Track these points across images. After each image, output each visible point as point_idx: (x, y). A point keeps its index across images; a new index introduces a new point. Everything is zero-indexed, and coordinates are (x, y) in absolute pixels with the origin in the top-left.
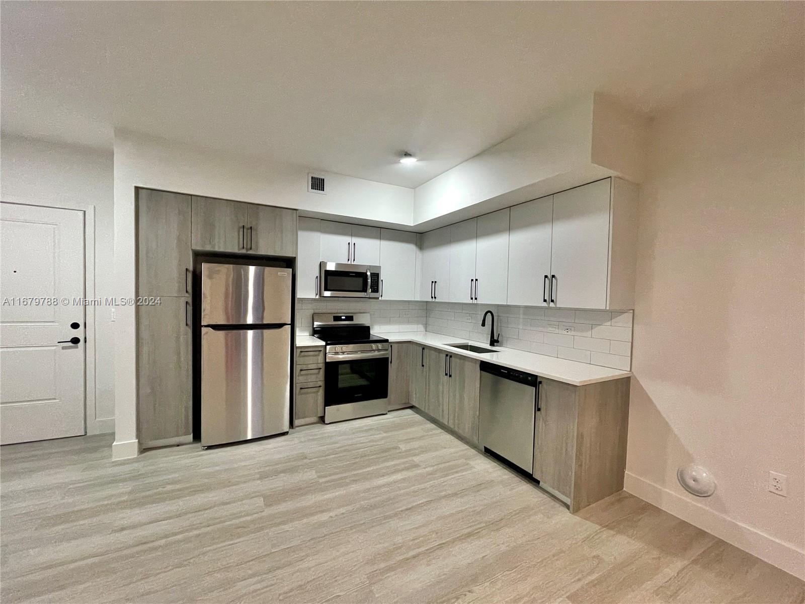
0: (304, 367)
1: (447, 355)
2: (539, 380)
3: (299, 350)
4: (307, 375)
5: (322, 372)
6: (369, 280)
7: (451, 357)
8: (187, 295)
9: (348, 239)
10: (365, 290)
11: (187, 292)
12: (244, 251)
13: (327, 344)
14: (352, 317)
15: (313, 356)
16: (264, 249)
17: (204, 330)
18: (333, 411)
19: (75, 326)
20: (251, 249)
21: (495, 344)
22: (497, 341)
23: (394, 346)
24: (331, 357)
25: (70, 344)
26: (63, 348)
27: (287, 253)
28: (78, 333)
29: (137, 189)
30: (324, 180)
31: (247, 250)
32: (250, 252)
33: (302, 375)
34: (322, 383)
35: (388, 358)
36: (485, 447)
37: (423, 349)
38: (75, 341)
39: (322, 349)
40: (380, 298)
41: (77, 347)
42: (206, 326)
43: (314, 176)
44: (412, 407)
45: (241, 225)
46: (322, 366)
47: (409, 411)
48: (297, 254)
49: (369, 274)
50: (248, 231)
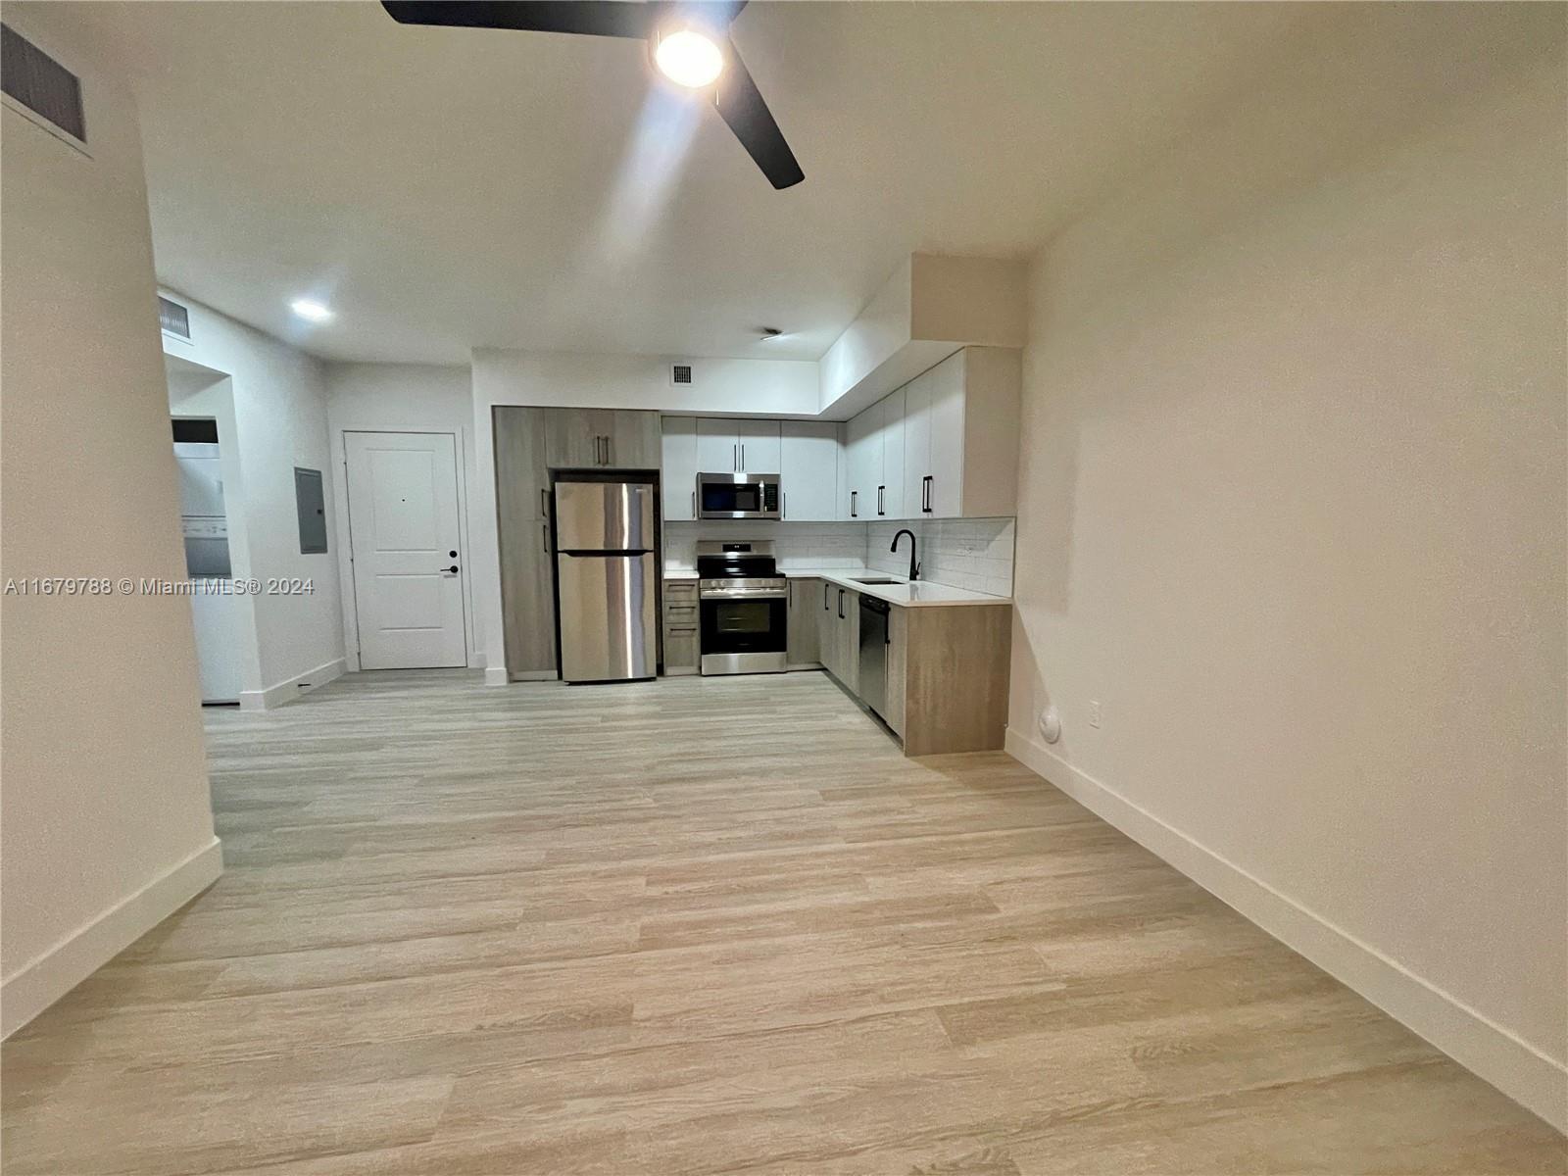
0: (674, 605)
3: (667, 584)
4: (678, 614)
5: (697, 611)
6: (762, 495)
8: (544, 518)
9: (734, 440)
10: (757, 509)
11: (544, 514)
12: (600, 467)
13: (700, 578)
14: (749, 546)
15: (685, 591)
16: (623, 463)
17: (561, 557)
18: (710, 661)
19: (453, 554)
20: (607, 462)
22: (918, 572)
23: (795, 584)
24: (707, 593)
25: (450, 573)
26: (446, 577)
27: (649, 465)
28: (455, 562)
29: (493, 407)
30: (690, 368)
31: (604, 465)
32: (607, 467)
33: (673, 614)
34: (697, 625)
35: (785, 600)
37: (827, 585)
38: (454, 569)
39: (696, 583)
40: (783, 519)
41: (455, 577)
42: (563, 552)
43: (677, 365)
44: (824, 669)
45: (596, 435)
46: (696, 604)
47: (820, 673)
48: (661, 466)
49: (762, 486)
50: (604, 443)
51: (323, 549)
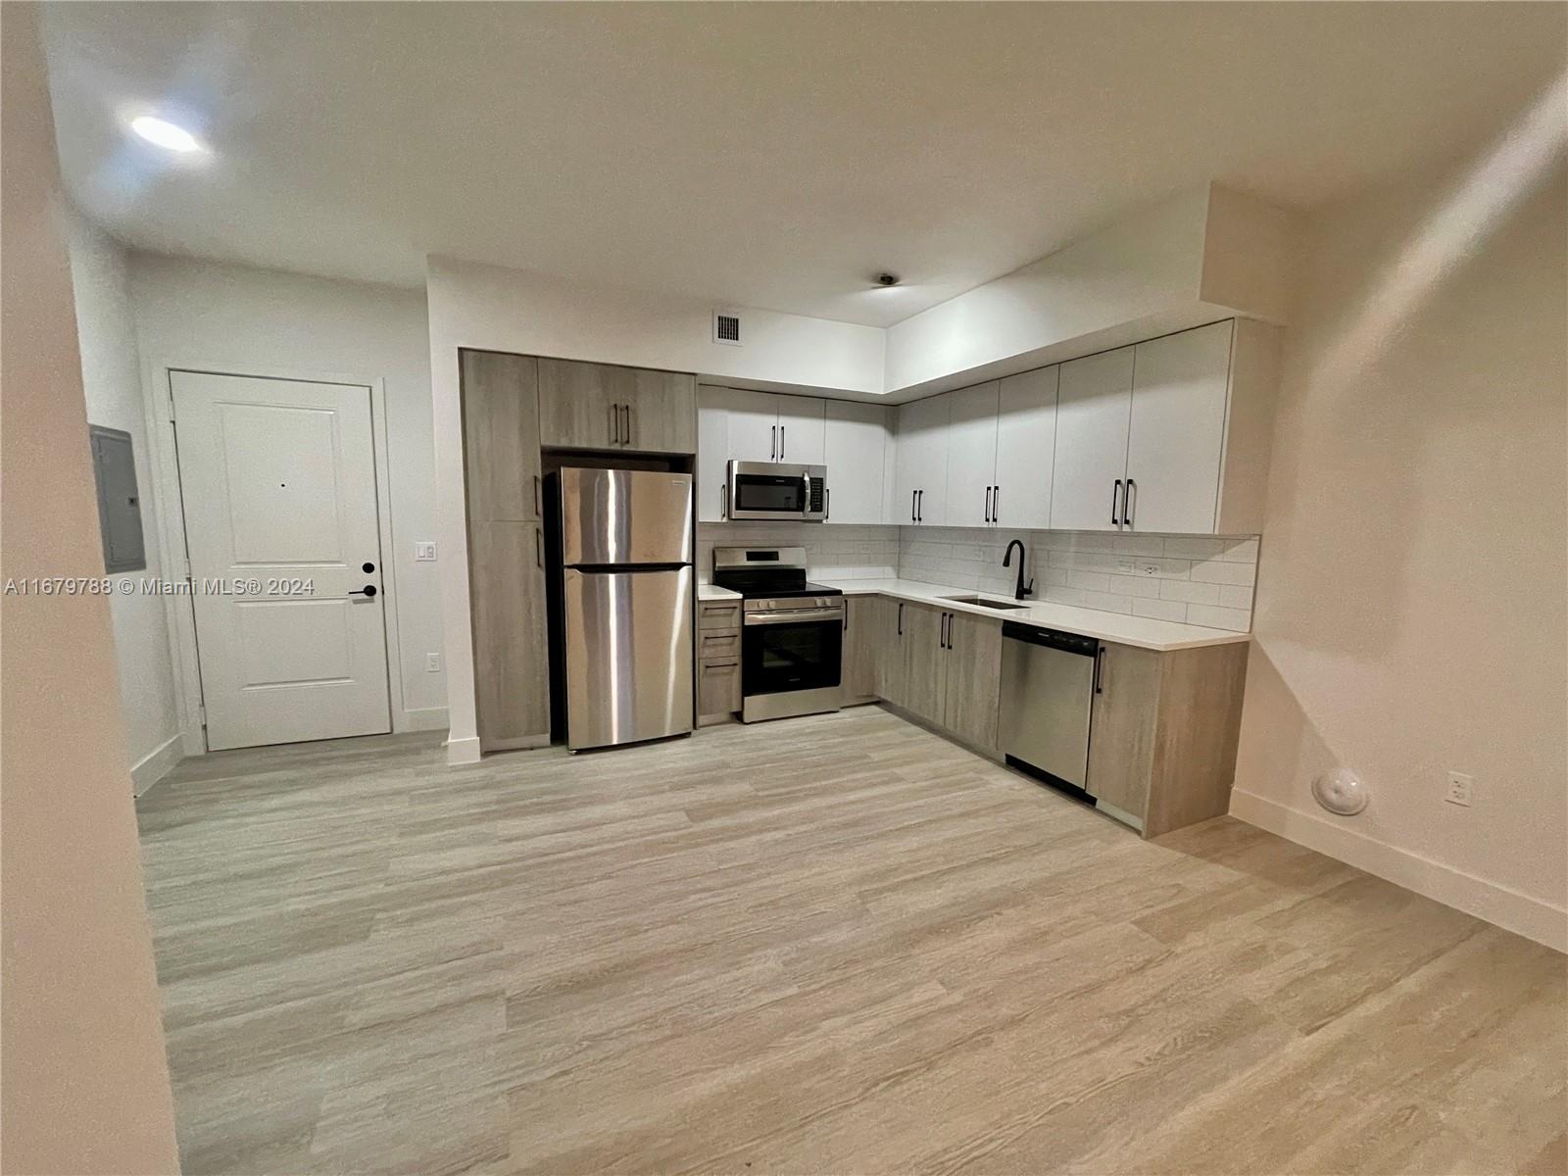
0: (711, 633)
1: (944, 614)
2: (1100, 645)
3: (702, 607)
4: (714, 645)
5: (738, 642)
6: (808, 491)
7: (951, 616)
8: (537, 518)
9: (771, 420)
10: (801, 508)
11: (537, 513)
12: (616, 447)
13: (745, 598)
14: (777, 553)
15: (725, 615)
16: (646, 444)
17: (567, 573)
18: (756, 704)
19: (368, 568)
20: (628, 442)
21: (1025, 596)
22: (1029, 592)
23: (851, 602)
24: (755, 619)
25: (364, 596)
26: (356, 602)
27: (682, 447)
28: (372, 579)
29: (460, 349)
30: (737, 320)
31: (622, 445)
32: (626, 448)
33: (709, 646)
34: (737, 659)
35: (841, 621)
36: (1007, 755)
37: (901, 605)
38: (370, 591)
39: (738, 605)
40: (824, 522)
41: (372, 601)
42: (569, 567)
43: (721, 315)
44: (877, 703)
45: (612, 403)
46: (738, 631)
47: (874, 708)
48: (697, 446)
49: (807, 479)
50: (622, 413)
51: (138, 563)
